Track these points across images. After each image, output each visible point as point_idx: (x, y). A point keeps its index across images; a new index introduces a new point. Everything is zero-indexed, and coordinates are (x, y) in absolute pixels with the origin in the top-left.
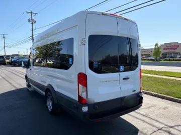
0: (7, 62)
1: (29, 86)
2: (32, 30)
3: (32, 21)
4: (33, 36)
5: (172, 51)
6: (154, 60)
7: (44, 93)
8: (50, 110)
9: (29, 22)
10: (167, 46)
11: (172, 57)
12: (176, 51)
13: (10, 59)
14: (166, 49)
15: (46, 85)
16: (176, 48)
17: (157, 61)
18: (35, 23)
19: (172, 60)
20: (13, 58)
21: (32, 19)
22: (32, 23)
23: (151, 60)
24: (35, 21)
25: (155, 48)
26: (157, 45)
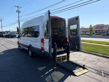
0: (4, 36)
1: (19, 47)
2: (19, 17)
3: (18, 12)
4: (19, 20)
5: (100, 29)
6: (89, 35)
7: (27, 49)
8: (30, 55)
9: (17, 12)
10: (97, 26)
11: (100, 33)
12: (102, 29)
13: (6, 34)
14: (97, 28)
15: (28, 45)
16: (103, 28)
17: (91, 35)
18: (20, 13)
19: (99, 35)
20: (7, 33)
21: (18, 11)
22: (18, 13)
23: (88, 34)
24: (20, 12)
25: (90, 28)
26: (91, 26)
